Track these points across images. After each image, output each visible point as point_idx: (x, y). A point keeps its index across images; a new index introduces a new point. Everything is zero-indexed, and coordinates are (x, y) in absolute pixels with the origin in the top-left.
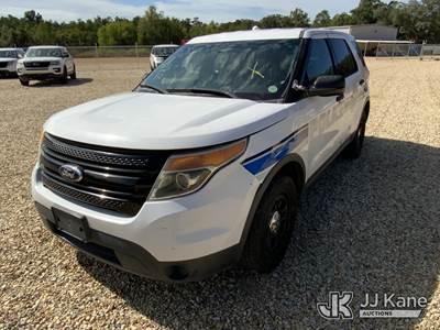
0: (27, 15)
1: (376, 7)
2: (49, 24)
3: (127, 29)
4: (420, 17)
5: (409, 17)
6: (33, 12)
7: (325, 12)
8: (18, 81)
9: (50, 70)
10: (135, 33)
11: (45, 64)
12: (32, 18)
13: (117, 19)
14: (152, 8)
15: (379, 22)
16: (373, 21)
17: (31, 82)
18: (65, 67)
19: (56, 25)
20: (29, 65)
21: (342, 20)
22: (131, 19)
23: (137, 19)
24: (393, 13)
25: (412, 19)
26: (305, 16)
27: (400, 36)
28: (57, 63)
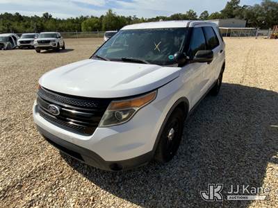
0: (44, 15)
1: (235, 8)
2: (55, 20)
3: (96, 22)
4: (260, 14)
5: (254, 14)
6: (47, 14)
7: (206, 12)
8: (35, 50)
9: (51, 44)
10: (101, 24)
11: (48, 42)
12: (47, 17)
13: (92, 17)
14: (110, 11)
15: (236, 17)
16: (233, 17)
17: (42, 51)
18: (58, 43)
19: (60, 20)
20: (40, 42)
21: (215, 16)
22: (99, 17)
23: (102, 16)
24: (244, 12)
25: (255, 15)
26: (195, 14)
27: (247, 25)
28: (54, 41)
